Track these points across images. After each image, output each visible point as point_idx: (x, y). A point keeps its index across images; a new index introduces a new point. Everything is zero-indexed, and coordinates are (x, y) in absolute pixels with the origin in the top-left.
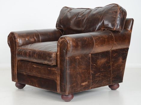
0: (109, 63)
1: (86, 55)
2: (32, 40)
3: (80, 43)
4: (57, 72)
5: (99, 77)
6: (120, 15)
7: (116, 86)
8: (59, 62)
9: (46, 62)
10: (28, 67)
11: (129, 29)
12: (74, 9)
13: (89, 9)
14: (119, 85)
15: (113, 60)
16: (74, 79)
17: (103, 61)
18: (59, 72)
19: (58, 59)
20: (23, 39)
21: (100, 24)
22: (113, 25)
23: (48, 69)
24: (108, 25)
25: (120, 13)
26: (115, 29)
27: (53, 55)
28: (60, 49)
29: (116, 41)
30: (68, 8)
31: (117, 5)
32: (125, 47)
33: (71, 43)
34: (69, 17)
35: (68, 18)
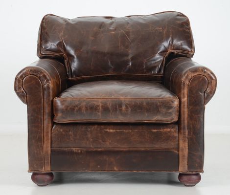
10: (89, 136)
23: (151, 132)
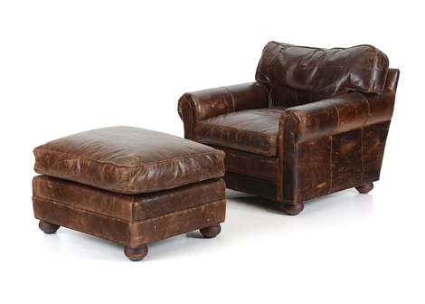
0: (360, 149)
1: (325, 139)
2: (222, 107)
3: (317, 121)
4: (277, 167)
5: (342, 173)
6: (378, 66)
7: (368, 186)
8: (281, 151)
9: (258, 150)
11: (392, 88)
12: (289, 46)
13: (319, 49)
14: (372, 186)
15: (365, 143)
16: (307, 179)
17: (350, 145)
18: (282, 167)
19: (281, 146)
20: (207, 106)
21: (343, 80)
22: (367, 83)
23: (259, 161)
24: (357, 82)
25: (378, 63)
26: (369, 90)
27: (272, 140)
28: (285, 130)
29: (372, 111)
30: (278, 44)
31: (373, 47)
32: (386, 119)
33: (304, 121)
34: (284, 63)
35: (281, 65)
